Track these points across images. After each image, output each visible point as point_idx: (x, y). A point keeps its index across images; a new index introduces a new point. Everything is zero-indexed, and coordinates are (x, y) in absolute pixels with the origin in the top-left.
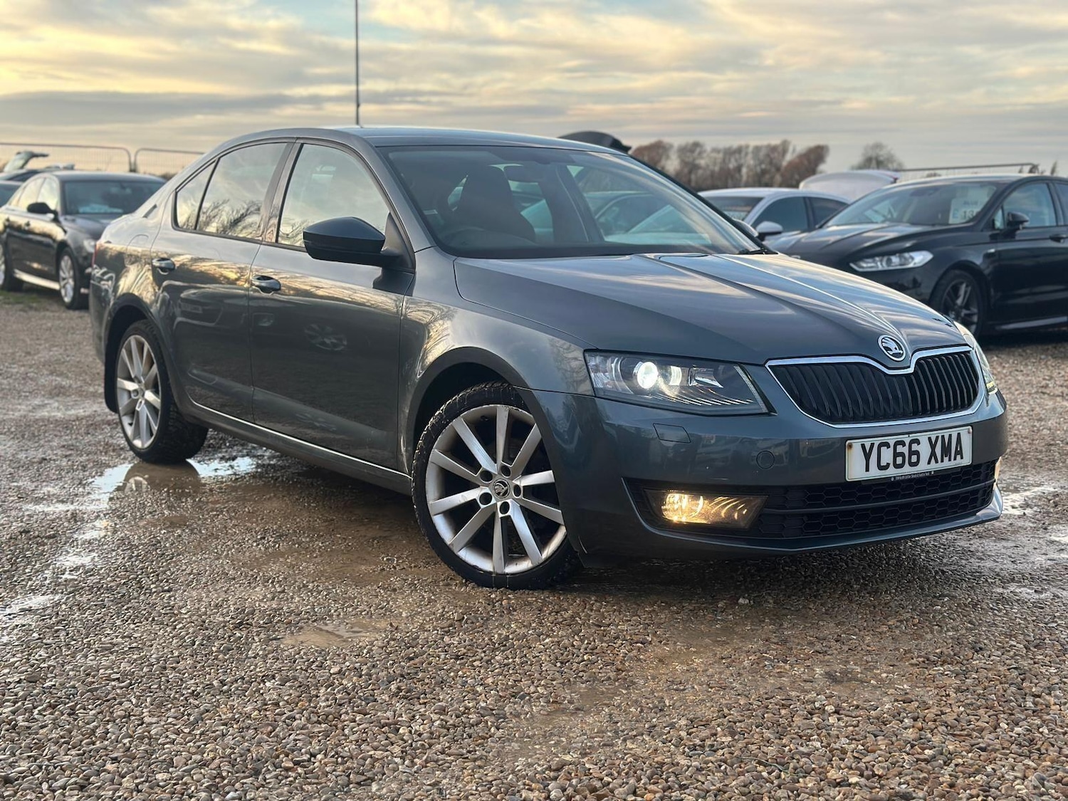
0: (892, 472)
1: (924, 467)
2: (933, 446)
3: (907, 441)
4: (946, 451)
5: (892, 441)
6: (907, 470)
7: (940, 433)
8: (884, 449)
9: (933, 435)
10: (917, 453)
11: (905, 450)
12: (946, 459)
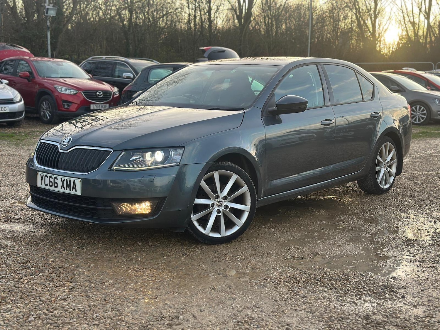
0: (48, 187)
1: (59, 189)
2: (63, 182)
3: (53, 177)
4: (68, 186)
5: (49, 175)
6: (53, 188)
7: (66, 178)
8: (46, 178)
9: (63, 178)
10: (56, 183)
11: (52, 180)
12: (68, 189)
